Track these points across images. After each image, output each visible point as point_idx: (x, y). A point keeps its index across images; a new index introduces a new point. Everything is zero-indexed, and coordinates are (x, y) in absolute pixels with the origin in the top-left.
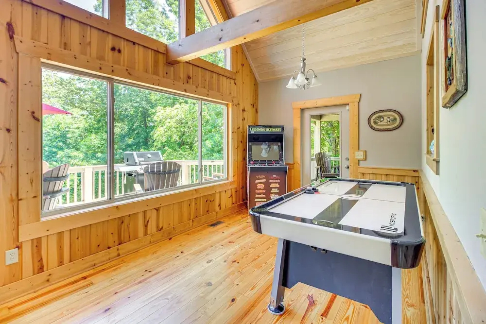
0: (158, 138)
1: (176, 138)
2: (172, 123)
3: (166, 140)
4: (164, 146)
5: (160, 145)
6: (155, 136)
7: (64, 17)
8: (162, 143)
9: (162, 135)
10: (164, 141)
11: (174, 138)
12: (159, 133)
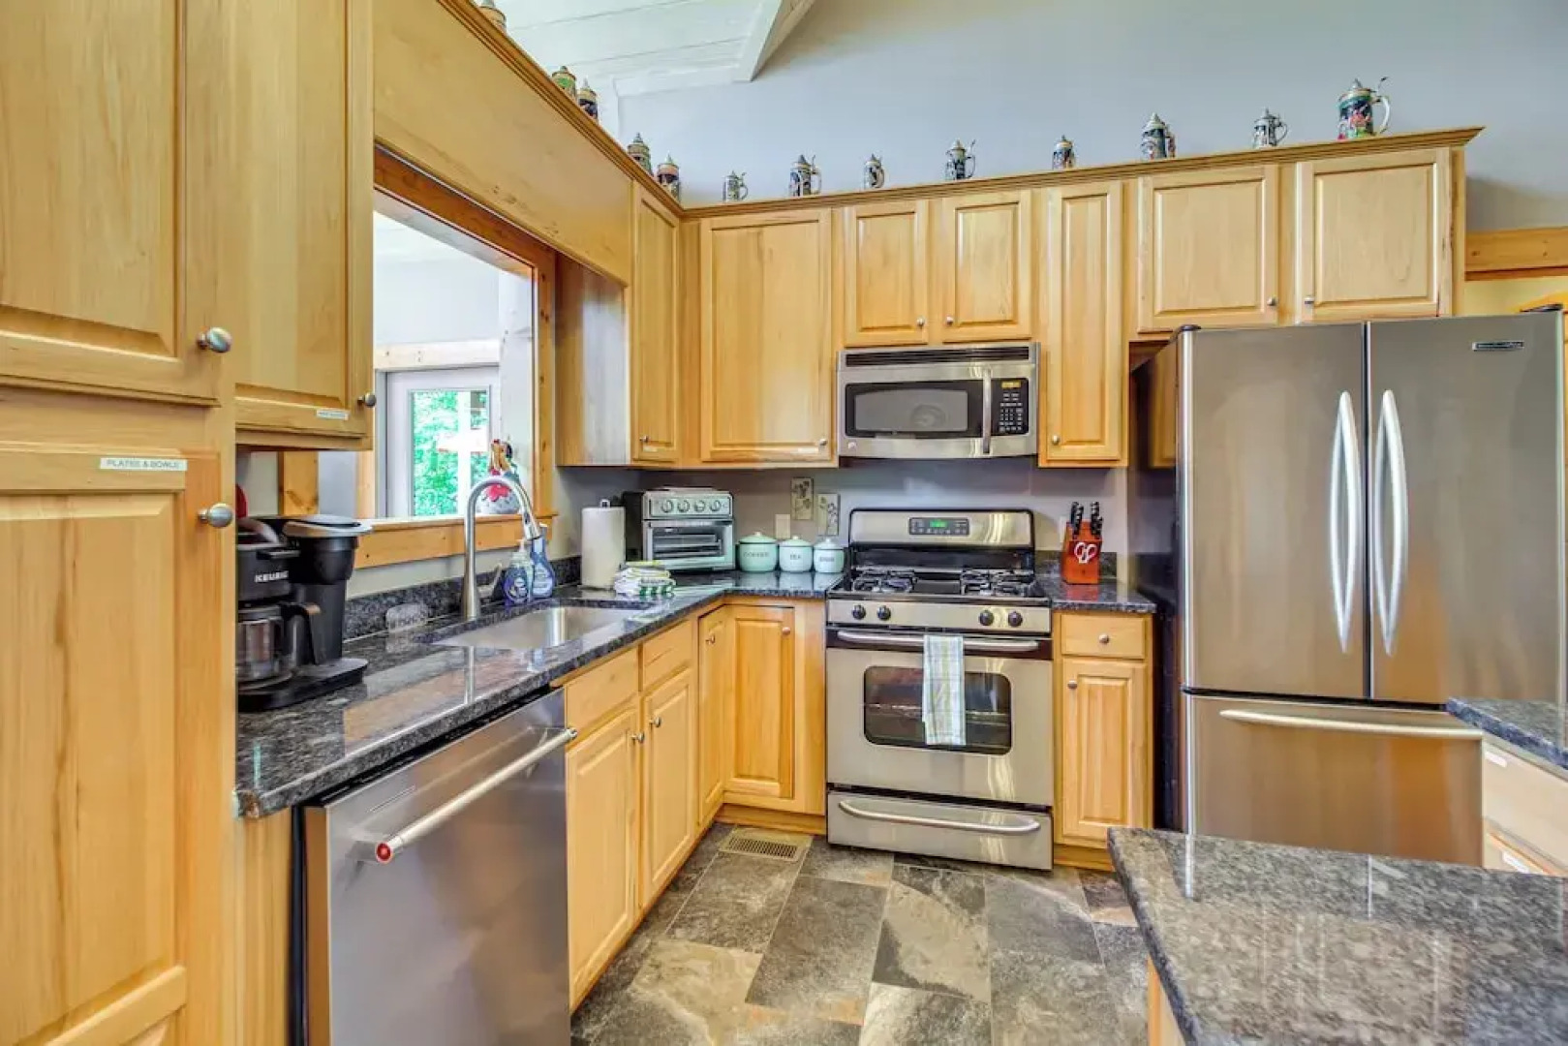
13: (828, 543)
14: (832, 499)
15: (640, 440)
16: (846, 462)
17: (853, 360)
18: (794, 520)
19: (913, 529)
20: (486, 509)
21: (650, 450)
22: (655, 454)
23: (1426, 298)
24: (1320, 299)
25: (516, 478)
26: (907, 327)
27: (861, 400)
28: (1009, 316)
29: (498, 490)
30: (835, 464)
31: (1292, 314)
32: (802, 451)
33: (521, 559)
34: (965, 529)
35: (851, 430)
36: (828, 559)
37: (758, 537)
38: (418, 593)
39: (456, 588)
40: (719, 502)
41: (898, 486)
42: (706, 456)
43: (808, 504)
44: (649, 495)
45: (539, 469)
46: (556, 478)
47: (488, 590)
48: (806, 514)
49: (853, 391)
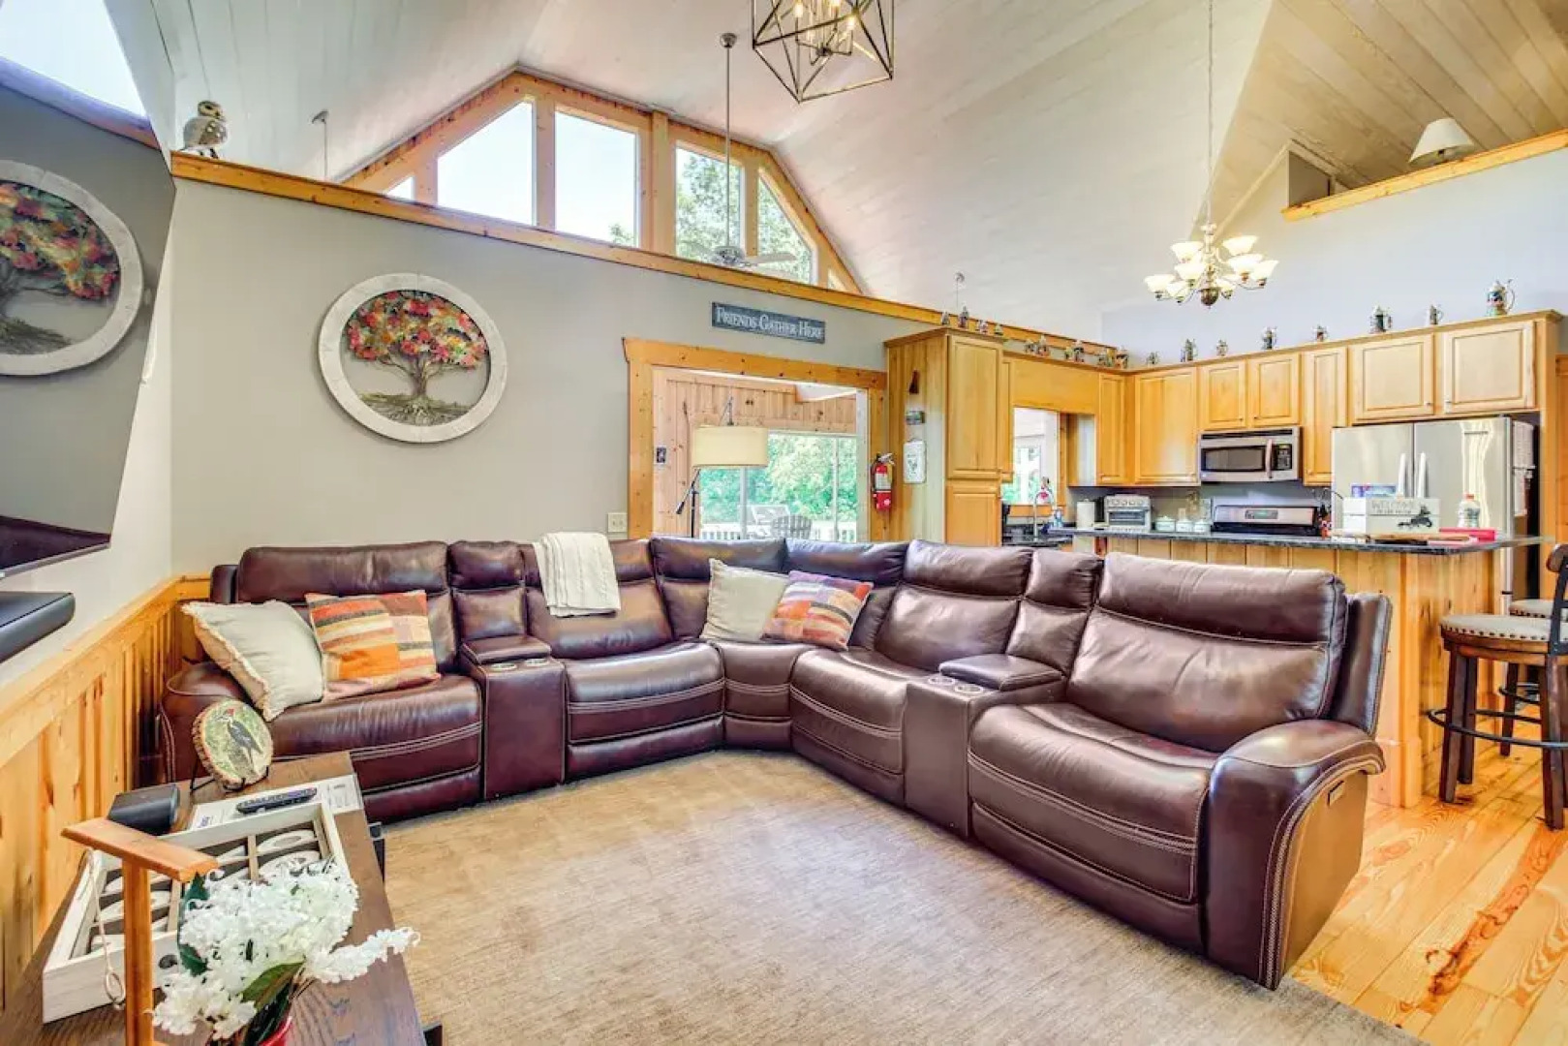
0: (779, 481)
1: (817, 479)
2: (808, 447)
3: (795, 484)
4: (793, 498)
5: (783, 497)
6: (774, 476)
7: (713, 386)
8: (789, 491)
9: (788, 475)
10: (792, 488)
11: (813, 479)
12: (782, 468)
13: (1202, 522)
14: (1208, 501)
15: (1101, 475)
16: (1205, 483)
17: (1205, 437)
18: (1188, 511)
19: (1248, 515)
20: (1040, 501)
21: (1105, 479)
22: (1108, 481)
23: (1520, 397)
24: (1457, 401)
25: (1051, 491)
26: (1235, 420)
27: (1210, 455)
28: (1286, 413)
29: (1044, 495)
30: (1199, 484)
31: (1441, 407)
32: (1184, 478)
33: (1052, 519)
34: (1275, 515)
35: (1204, 468)
36: (1201, 527)
37: (1166, 518)
38: (1021, 526)
39: (1031, 527)
40: (1145, 502)
41: (1244, 494)
42: (1136, 480)
43: (1197, 503)
44: (1109, 498)
45: (1060, 488)
46: (1067, 491)
47: (1041, 528)
48: (1195, 508)
49: (1205, 452)
